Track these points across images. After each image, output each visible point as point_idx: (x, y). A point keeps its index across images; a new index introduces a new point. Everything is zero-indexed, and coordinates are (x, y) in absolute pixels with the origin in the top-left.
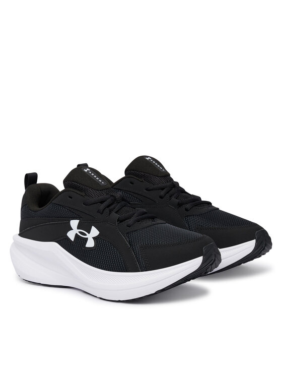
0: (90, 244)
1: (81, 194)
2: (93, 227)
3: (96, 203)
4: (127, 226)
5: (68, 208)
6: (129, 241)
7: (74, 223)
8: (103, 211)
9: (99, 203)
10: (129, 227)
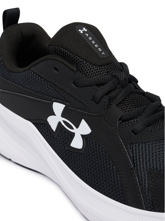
0: (77, 143)
1: (71, 67)
2: (83, 120)
3: (92, 86)
4: (133, 131)
5: (52, 85)
6: (133, 157)
7: (58, 107)
8: (100, 100)
9: (95, 86)
10: (135, 134)
